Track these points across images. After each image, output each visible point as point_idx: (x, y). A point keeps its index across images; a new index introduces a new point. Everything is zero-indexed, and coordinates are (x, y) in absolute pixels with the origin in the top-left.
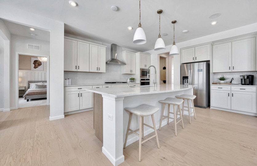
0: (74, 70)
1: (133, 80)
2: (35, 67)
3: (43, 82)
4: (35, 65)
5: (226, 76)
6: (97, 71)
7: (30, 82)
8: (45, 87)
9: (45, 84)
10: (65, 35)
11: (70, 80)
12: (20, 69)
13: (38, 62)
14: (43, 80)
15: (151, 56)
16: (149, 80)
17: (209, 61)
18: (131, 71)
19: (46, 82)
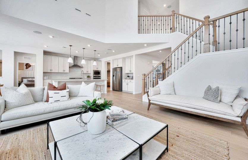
0: (49, 71)
1: (89, 77)
2: (27, 68)
3: (32, 78)
4: (26, 67)
5: (129, 75)
6: (63, 72)
7: (22, 78)
8: (34, 81)
9: (33, 79)
10: (44, 54)
11: (47, 77)
12: (19, 70)
13: (28, 65)
14: (32, 77)
15: (102, 62)
16: (100, 77)
17: (122, 67)
18: (87, 72)
19: (34, 78)
